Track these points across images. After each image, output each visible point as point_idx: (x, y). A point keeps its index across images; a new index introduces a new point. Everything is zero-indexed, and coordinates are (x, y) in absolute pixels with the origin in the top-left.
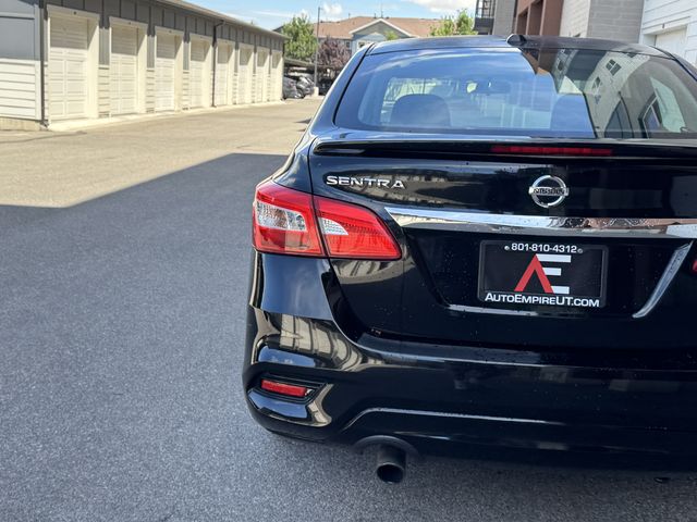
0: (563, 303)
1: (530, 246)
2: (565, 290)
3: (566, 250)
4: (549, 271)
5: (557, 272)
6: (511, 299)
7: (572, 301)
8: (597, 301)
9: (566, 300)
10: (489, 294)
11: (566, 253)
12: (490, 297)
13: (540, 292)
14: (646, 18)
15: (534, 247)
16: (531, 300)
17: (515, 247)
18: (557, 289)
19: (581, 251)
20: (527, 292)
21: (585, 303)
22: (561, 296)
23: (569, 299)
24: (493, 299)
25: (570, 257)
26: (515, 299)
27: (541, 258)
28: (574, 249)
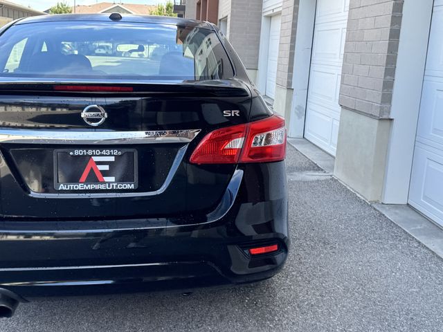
0: (111, 188)
1: (87, 151)
2: (112, 179)
3: (111, 153)
4: (101, 168)
5: (106, 168)
6: (76, 187)
7: (117, 186)
8: (133, 185)
9: (113, 186)
10: (62, 185)
11: (111, 155)
12: (62, 187)
13: (97, 181)
14: (265, 6)
15: (90, 152)
16: (90, 187)
17: (77, 152)
18: (107, 179)
19: (120, 153)
20: (88, 181)
21: (125, 186)
22: (109, 183)
23: (115, 184)
24: (64, 188)
25: (114, 157)
26: (79, 187)
27: (95, 159)
28: (116, 152)
